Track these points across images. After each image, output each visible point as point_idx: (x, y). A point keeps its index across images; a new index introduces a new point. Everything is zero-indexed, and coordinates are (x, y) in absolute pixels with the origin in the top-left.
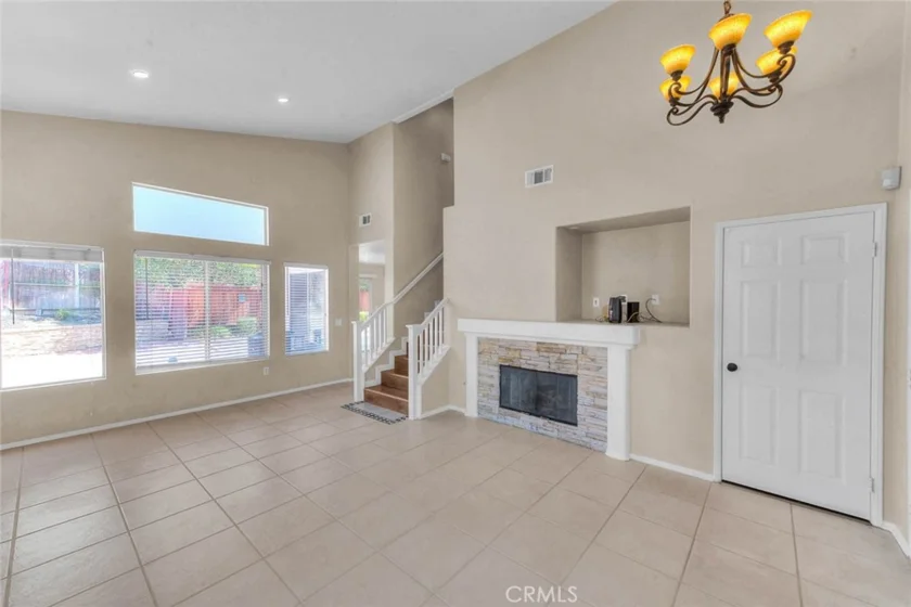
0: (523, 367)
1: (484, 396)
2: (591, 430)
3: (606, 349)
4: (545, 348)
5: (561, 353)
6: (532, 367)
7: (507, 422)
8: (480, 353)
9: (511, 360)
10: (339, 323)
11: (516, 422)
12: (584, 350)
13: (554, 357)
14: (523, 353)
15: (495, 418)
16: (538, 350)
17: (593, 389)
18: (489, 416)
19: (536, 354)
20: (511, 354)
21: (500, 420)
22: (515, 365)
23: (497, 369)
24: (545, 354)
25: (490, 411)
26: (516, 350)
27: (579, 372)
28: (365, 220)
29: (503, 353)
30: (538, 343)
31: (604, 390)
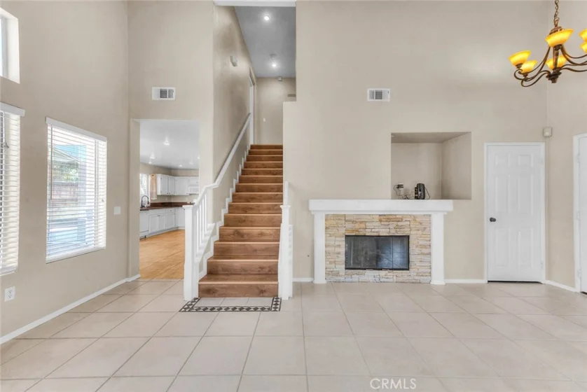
0: (367, 234)
1: (331, 263)
2: (420, 270)
3: (430, 216)
4: (386, 218)
5: (399, 221)
6: (376, 234)
7: (354, 280)
8: (326, 228)
9: (357, 231)
10: (118, 211)
11: (363, 278)
12: (415, 218)
13: (393, 225)
14: (367, 224)
15: (342, 279)
16: (381, 221)
17: (421, 243)
18: (338, 278)
19: (378, 224)
20: (357, 226)
21: (347, 280)
22: (361, 234)
23: (344, 239)
24: (385, 223)
25: (337, 274)
26: (361, 222)
27: (412, 233)
28: (163, 94)
29: (349, 226)
30: (380, 215)
31: (428, 243)
